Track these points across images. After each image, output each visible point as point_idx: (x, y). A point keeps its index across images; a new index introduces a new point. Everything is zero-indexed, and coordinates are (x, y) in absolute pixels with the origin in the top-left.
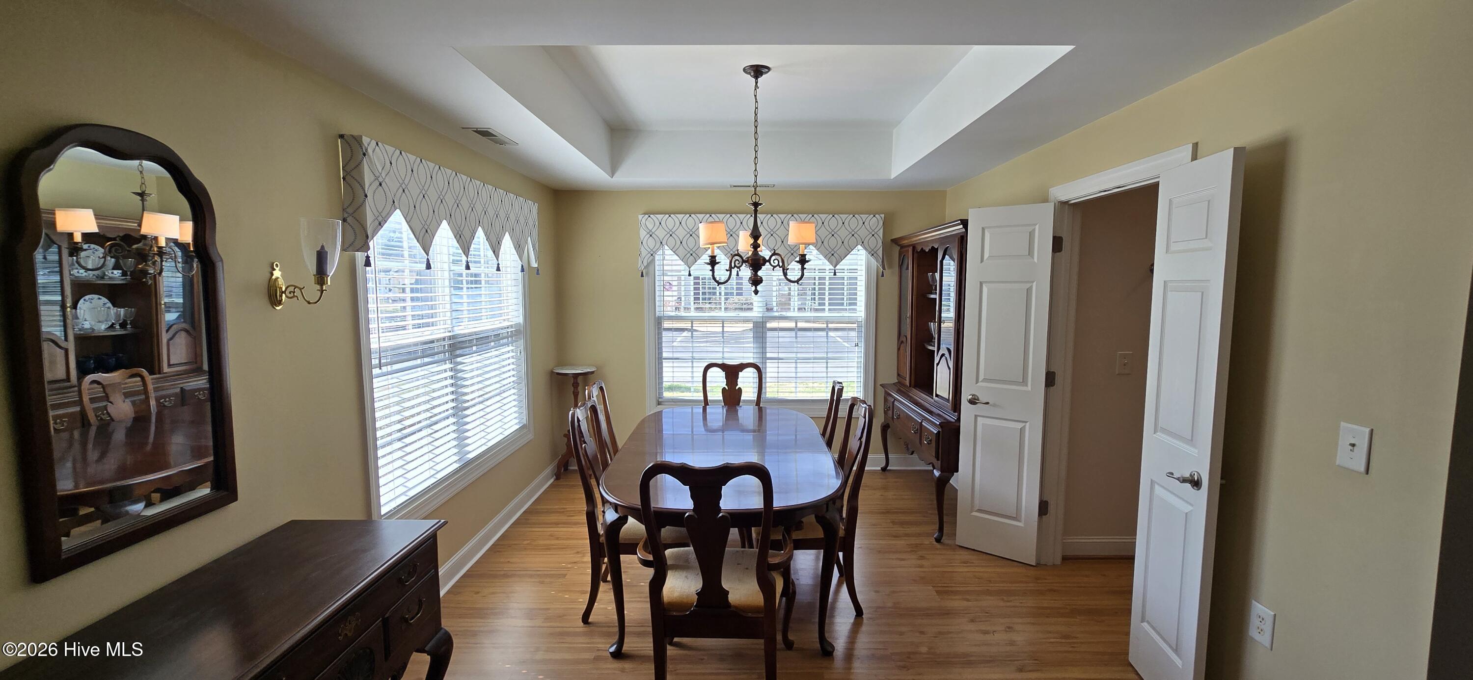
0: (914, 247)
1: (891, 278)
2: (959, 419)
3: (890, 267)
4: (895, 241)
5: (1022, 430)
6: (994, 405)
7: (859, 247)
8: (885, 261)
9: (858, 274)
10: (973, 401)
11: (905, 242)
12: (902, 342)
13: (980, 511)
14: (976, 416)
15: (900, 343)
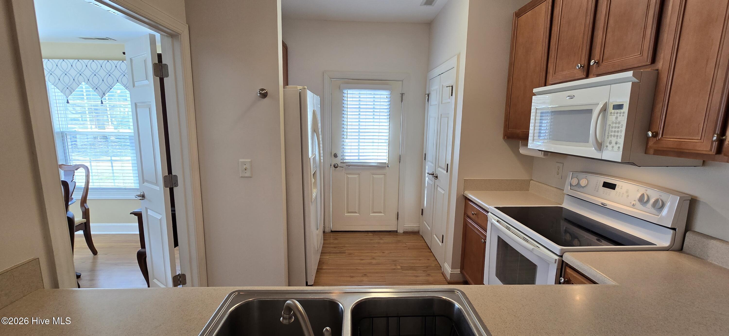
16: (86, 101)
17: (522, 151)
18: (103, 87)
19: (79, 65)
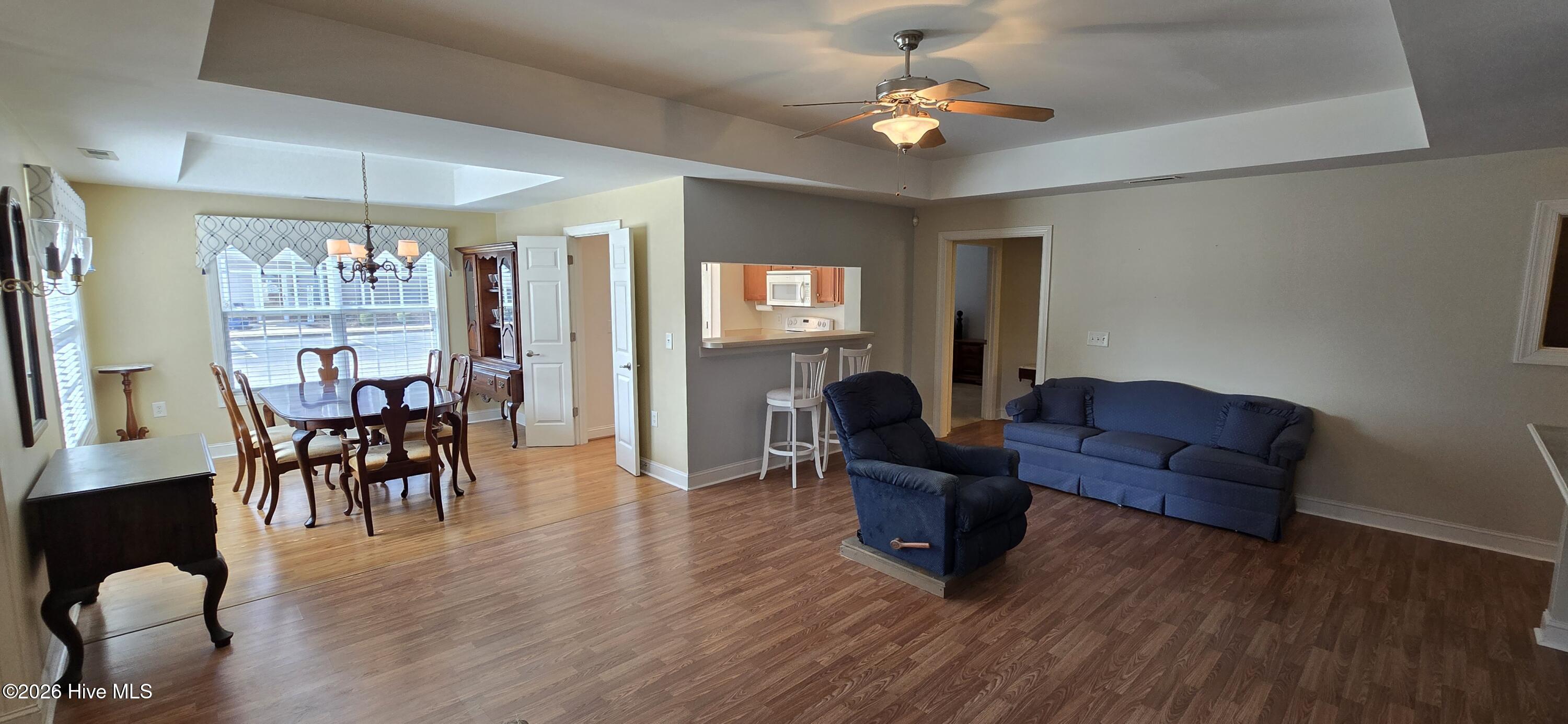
0: (476, 256)
1: (458, 277)
2: (521, 368)
3: (456, 269)
4: (459, 249)
5: (560, 368)
6: (543, 356)
7: (429, 253)
8: (452, 264)
9: (428, 274)
10: (529, 355)
11: (468, 251)
12: (472, 325)
13: (539, 422)
14: (532, 364)
15: (470, 326)
16: (294, 271)
17: (759, 308)
18: (317, 254)
19: (283, 226)
